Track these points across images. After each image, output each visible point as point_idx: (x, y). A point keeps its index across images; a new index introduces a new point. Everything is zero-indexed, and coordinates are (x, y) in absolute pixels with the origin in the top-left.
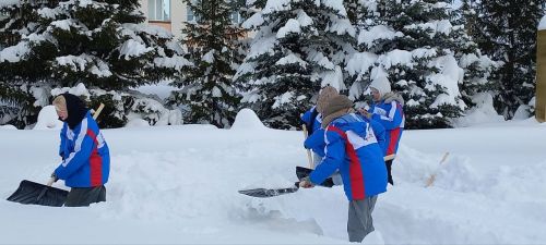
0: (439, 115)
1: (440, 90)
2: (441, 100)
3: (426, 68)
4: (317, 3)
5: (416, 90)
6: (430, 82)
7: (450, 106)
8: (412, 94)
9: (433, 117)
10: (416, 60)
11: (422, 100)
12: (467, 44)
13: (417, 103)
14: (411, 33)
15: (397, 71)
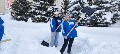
0: (105, 24)
1: (105, 19)
2: (105, 21)
3: (103, 14)
4: (82, 1)
5: (100, 19)
6: (103, 17)
7: (107, 22)
8: (99, 19)
9: (103, 24)
10: (100, 12)
11: (101, 21)
12: (115, 10)
13: (99, 21)
14: (100, 6)
15: (95, 14)
